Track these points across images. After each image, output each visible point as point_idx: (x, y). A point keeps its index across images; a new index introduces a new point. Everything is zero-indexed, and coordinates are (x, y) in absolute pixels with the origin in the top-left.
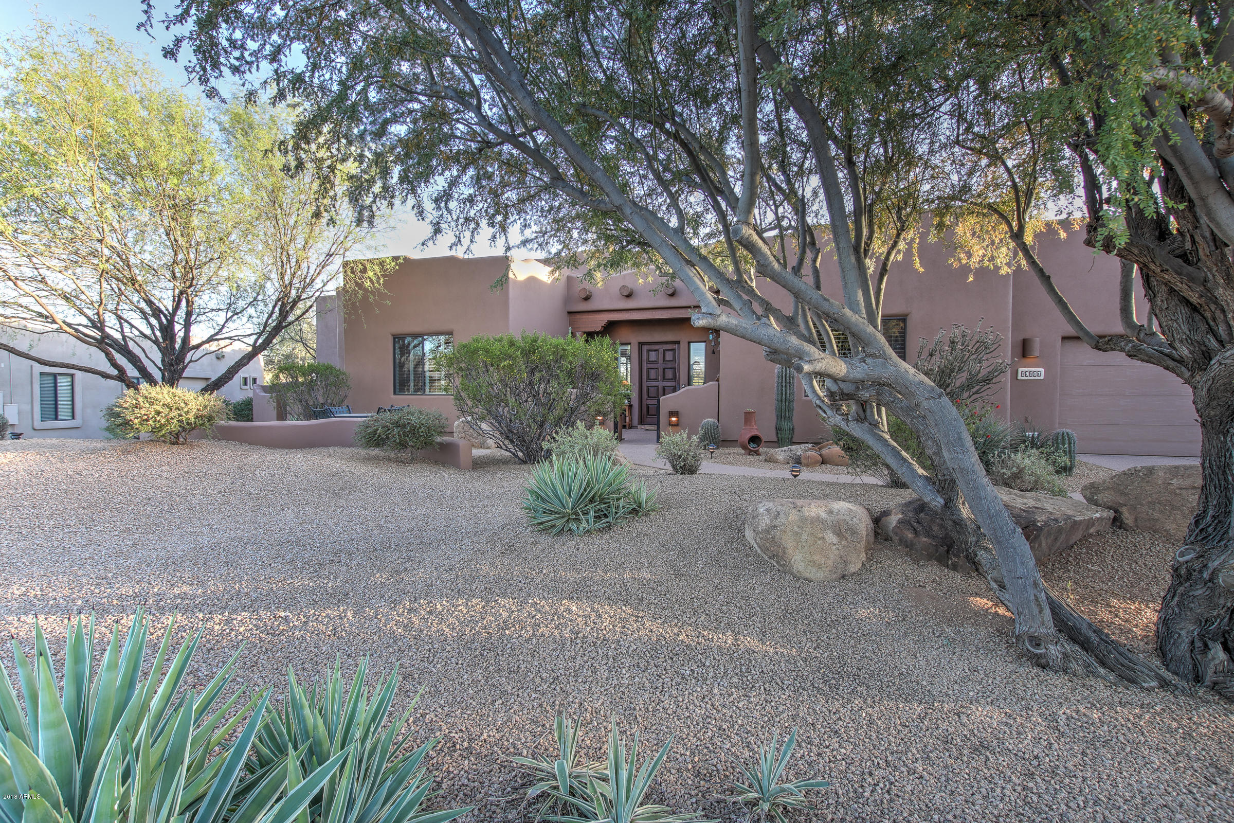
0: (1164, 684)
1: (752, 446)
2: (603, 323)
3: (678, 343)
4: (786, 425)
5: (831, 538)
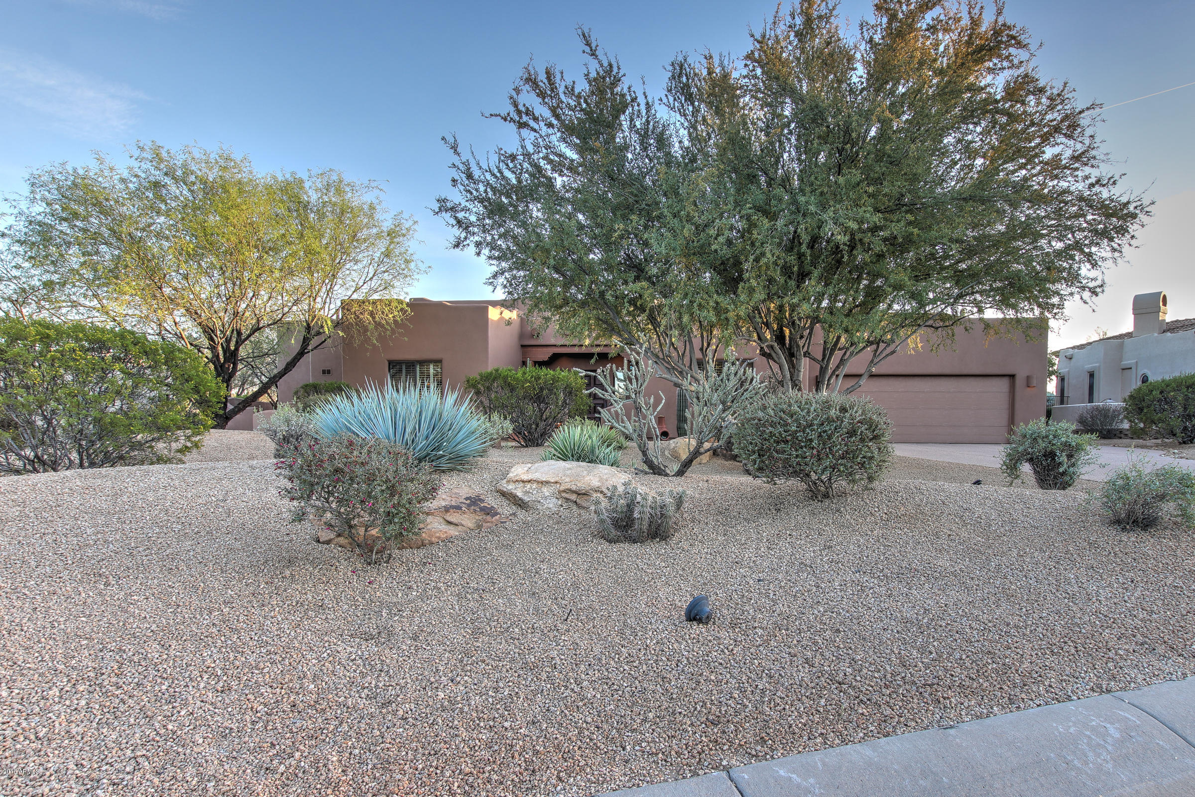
2: (550, 355)
4: (684, 426)
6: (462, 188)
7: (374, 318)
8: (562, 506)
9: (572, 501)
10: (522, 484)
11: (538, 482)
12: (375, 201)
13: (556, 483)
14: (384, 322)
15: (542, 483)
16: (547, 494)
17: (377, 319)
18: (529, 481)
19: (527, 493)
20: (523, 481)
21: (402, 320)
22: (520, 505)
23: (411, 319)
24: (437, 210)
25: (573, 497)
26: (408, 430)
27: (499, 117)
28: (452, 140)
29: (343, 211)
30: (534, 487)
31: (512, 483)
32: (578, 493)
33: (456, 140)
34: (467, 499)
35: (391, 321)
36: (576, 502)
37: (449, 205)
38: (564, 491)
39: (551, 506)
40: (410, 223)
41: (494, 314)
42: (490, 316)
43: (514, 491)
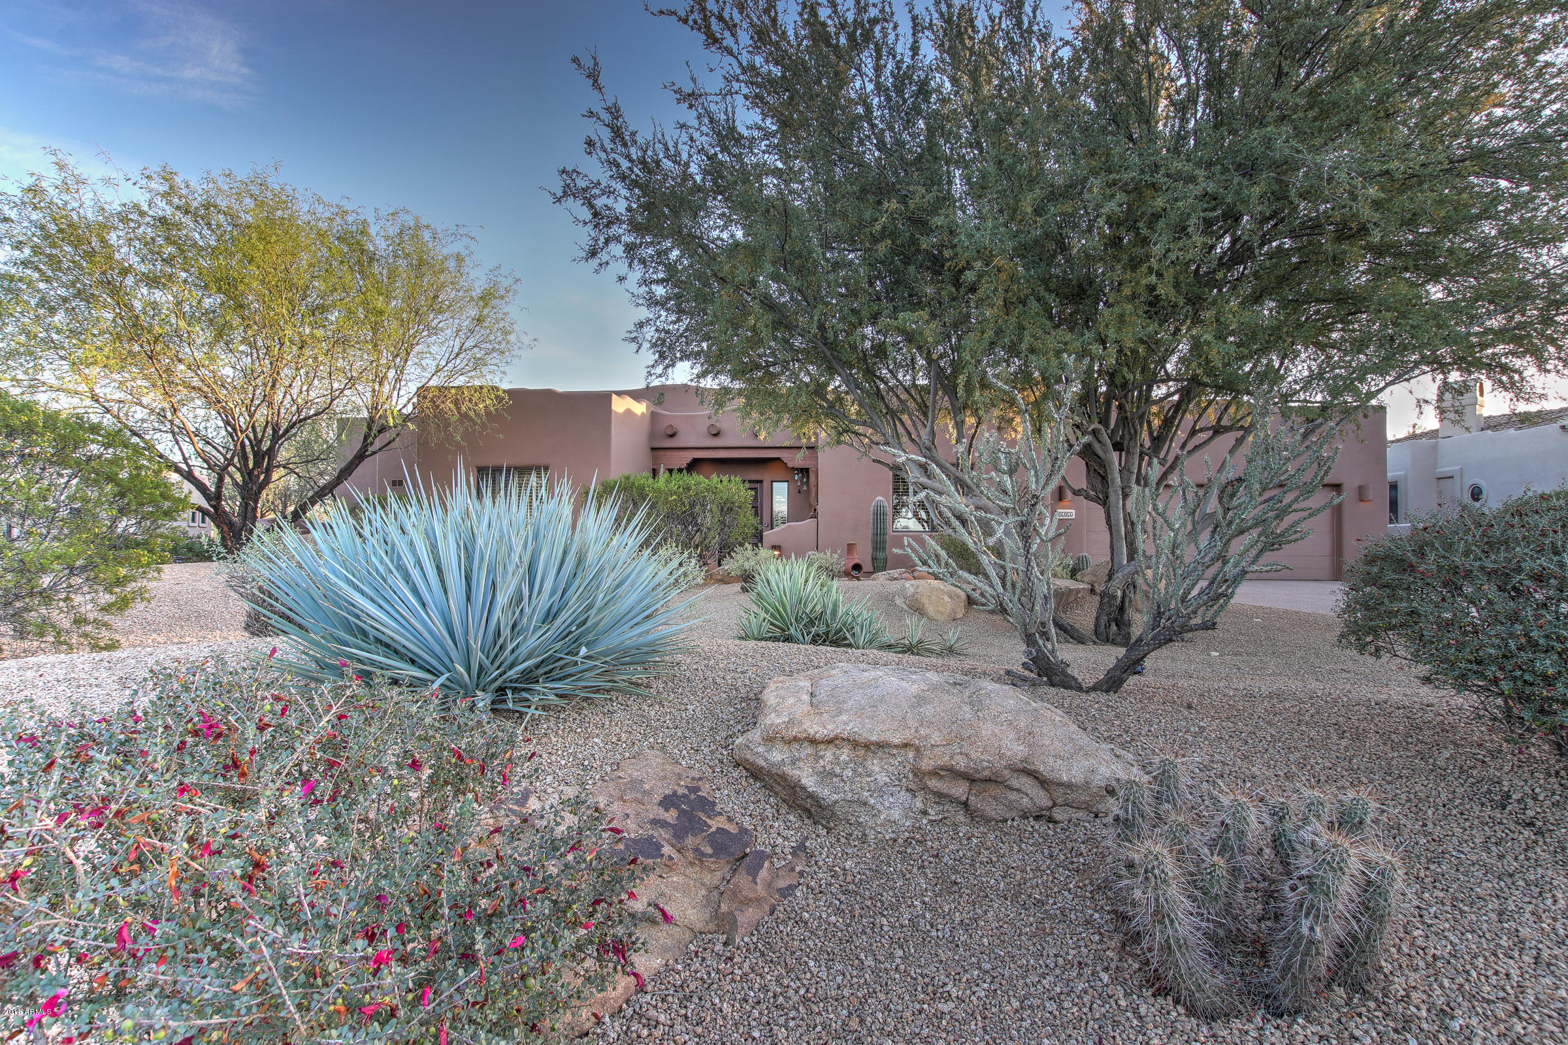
0: (1095, 643)
1: (854, 573)
2: (689, 460)
3: (761, 482)
4: (881, 555)
5: (947, 599)
6: (603, 156)
7: (458, 409)
8: (925, 813)
9: (952, 800)
10: (809, 750)
11: (855, 744)
12: (464, 252)
13: (906, 745)
14: (472, 414)
15: (867, 746)
16: (883, 778)
17: (464, 409)
18: (830, 742)
19: (826, 775)
20: (813, 741)
21: (496, 410)
22: (808, 811)
23: (509, 409)
24: (560, 194)
25: (959, 790)
26: (502, 599)
27: (675, 18)
28: (591, 64)
29: (421, 265)
30: (844, 757)
31: (780, 745)
32: (970, 778)
33: (596, 64)
34: (668, 802)
35: (483, 412)
36: (965, 804)
37: (581, 183)
38: (934, 773)
39: (896, 814)
40: (510, 281)
41: (619, 406)
42: (613, 407)
43: (792, 772)
